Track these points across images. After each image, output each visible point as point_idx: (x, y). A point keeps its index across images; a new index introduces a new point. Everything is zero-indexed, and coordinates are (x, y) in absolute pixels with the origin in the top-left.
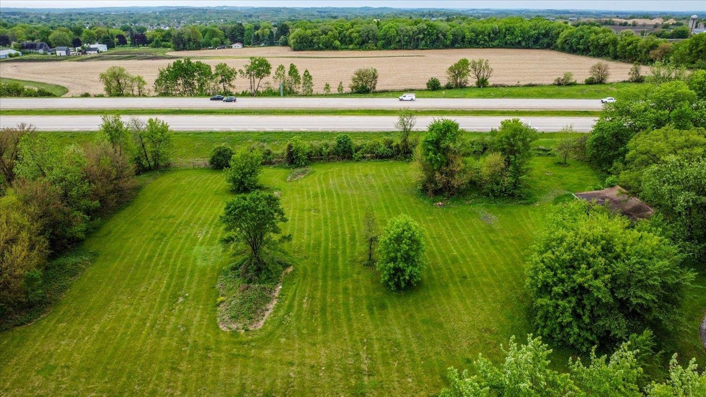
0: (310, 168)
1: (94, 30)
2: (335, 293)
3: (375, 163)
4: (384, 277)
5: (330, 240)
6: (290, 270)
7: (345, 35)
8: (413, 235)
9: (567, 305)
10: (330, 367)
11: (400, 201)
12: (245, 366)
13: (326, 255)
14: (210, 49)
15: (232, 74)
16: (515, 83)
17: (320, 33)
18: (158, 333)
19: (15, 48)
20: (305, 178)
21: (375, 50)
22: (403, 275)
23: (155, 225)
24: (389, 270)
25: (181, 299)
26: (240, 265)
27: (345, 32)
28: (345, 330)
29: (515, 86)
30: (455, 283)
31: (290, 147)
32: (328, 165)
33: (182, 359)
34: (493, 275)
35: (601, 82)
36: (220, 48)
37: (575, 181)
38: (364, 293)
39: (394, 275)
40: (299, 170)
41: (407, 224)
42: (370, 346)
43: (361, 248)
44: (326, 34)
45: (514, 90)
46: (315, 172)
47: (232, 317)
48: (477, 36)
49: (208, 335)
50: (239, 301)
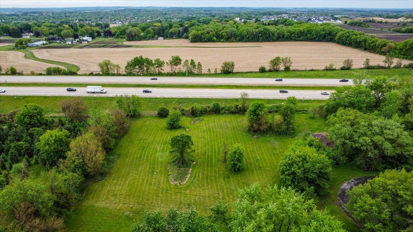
0: (201, 118)
1: (84, 28)
2: (211, 172)
3: (230, 116)
4: (230, 167)
5: (210, 151)
6: (194, 163)
7: (219, 33)
8: (240, 152)
9: (289, 178)
10: (209, 197)
11: (239, 134)
12: (181, 196)
13: (208, 158)
14: (146, 40)
15: (162, 64)
16: (304, 69)
17: (206, 33)
18: (149, 184)
19: (45, 40)
20: (199, 122)
21: (235, 42)
22: (236, 166)
23: (139, 143)
24: (231, 164)
25: (155, 173)
26: (176, 161)
27: (219, 32)
28: (215, 185)
29: (304, 71)
30: (256, 170)
31: (193, 108)
32: (209, 116)
33: (159, 193)
34: (271, 167)
35: (349, 69)
36: (152, 40)
37: (316, 127)
38: (222, 172)
39: (233, 166)
40: (197, 118)
41: (238, 147)
42: (223, 191)
43: (222, 155)
44: (209, 33)
45: (303, 73)
46: (203, 119)
47: (175, 180)
48: (291, 34)
49: (167, 185)
50: (176, 174)
